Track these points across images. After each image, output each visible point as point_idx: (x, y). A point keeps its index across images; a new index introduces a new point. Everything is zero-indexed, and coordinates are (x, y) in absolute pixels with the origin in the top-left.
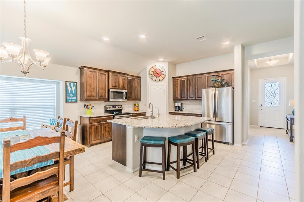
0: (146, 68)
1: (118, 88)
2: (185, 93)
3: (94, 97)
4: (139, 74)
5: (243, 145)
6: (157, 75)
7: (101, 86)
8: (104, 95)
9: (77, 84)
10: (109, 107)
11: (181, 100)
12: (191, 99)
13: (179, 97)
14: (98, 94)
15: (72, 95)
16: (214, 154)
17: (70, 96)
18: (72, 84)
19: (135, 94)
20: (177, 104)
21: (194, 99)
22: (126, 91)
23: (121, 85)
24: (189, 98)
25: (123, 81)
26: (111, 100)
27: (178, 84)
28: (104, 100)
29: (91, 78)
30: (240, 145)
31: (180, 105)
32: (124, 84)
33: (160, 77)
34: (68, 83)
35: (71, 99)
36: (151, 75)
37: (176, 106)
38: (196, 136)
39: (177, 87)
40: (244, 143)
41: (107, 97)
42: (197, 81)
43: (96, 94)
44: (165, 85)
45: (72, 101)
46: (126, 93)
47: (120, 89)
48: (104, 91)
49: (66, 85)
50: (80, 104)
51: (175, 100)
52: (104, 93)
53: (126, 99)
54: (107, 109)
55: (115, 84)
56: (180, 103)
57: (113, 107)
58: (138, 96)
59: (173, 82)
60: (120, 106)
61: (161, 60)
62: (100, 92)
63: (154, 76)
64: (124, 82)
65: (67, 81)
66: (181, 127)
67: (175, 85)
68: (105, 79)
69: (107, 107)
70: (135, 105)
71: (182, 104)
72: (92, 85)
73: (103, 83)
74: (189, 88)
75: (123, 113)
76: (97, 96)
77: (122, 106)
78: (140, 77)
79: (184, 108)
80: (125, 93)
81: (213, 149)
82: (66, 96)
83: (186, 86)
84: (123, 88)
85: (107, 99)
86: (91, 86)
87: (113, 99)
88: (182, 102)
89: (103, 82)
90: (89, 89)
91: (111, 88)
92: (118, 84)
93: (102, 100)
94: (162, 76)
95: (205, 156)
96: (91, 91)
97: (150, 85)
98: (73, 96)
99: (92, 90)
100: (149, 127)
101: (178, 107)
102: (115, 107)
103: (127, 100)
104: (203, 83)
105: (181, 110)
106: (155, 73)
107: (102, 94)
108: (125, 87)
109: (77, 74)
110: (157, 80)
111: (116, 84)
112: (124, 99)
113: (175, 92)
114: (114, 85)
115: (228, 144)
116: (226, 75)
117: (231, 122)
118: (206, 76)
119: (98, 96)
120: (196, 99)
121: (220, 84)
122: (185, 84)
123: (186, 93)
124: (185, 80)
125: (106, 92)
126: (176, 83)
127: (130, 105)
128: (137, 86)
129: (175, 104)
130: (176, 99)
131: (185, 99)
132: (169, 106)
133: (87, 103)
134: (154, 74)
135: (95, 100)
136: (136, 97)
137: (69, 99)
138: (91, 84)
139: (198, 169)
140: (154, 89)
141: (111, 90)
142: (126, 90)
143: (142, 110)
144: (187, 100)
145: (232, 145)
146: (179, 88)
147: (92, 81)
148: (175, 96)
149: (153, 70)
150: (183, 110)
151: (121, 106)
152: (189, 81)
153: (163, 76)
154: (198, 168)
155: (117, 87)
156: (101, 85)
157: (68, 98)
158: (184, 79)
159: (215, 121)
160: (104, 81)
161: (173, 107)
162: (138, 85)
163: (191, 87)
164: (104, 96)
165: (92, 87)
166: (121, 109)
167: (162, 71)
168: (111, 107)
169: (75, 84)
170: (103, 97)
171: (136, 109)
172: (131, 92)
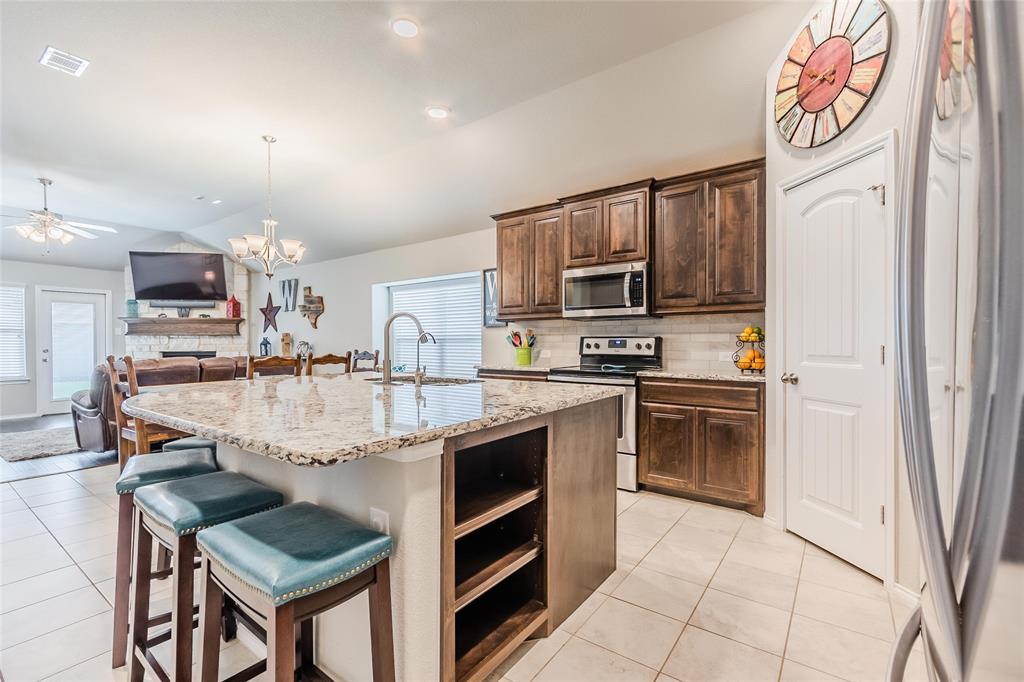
1: (600, 257)
3: (521, 306)
6: (823, 93)
7: (541, 266)
10: (592, 342)
19: (712, 276)
22: (639, 266)
23: (616, 244)
26: (566, 314)
28: (554, 315)
32: (628, 238)
33: (843, 100)
34: (488, 275)
36: (783, 123)
41: (560, 303)
43: (527, 295)
44: (889, 144)
46: (636, 275)
47: (607, 263)
48: (552, 280)
49: (485, 280)
52: (550, 288)
54: (586, 351)
55: (585, 246)
57: (612, 344)
58: (739, 283)
60: (643, 342)
63: (800, 113)
65: (485, 269)
69: (586, 341)
76: (529, 302)
77: (659, 341)
78: (763, 163)
82: (485, 309)
84: (621, 255)
90: (507, 282)
92: (599, 242)
96: (511, 289)
99: (515, 285)
102: (623, 345)
107: (544, 292)
108: (632, 248)
110: (818, 138)
111: (591, 245)
112: (630, 304)
119: (533, 300)
125: (557, 285)
134: (800, 102)
135: (522, 316)
136: (729, 289)
137: (490, 318)
138: (513, 264)
140: (803, 214)
141: (566, 274)
147: (516, 253)
149: (796, 76)
151: (653, 340)
153: (863, 76)
155: (593, 256)
156: (541, 260)
157: (487, 313)
164: (551, 298)
166: (651, 352)
167: (855, 38)
168: (603, 343)
170: (546, 304)
172: (683, 264)
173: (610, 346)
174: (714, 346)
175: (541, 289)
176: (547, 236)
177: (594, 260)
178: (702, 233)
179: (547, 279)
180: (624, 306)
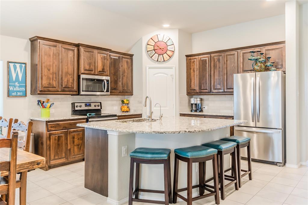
0: (141, 40)
1: (95, 72)
2: (206, 82)
3: (55, 88)
4: (130, 49)
5: (301, 166)
6: (160, 52)
7: (67, 70)
8: (70, 84)
9: (26, 67)
10: (79, 104)
11: (200, 93)
12: (216, 91)
13: (197, 88)
14: (62, 83)
15: (18, 83)
16: (250, 179)
17: (15, 86)
18: (18, 65)
19: (122, 84)
20: (193, 101)
21: (221, 91)
22: (108, 78)
23: (100, 68)
24: (212, 89)
25: (102, 62)
26: (82, 93)
27: (195, 67)
28: (71, 93)
29: (50, 56)
30: (296, 166)
31: (199, 102)
32: (104, 66)
33: (165, 55)
34: (11, 65)
35: (17, 92)
36: (149, 52)
37: (192, 104)
38: (219, 147)
39: (194, 71)
40: (303, 163)
41: (75, 88)
42: (227, 61)
43: (58, 82)
44: (174, 68)
45: (19, 94)
46: (108, 81)
47: (97, 75)
48: (71, 77)
49: (9, 67)
50: (32, 100)
51: (191, 93)
52: (71, 81)
53: (107, 91)
54: (76, 109)
55: (90, 67)
56: (198, 99)
57: (86, 105)
58: (127, 87)
59: (187, 64)
60: (97, 104)
61: (166, 26)
62: (65, 80)
63: (154, 52)
64: (104, 62)
65: (10, 61)
66: (193, 132)
67: (190, 69)
68: (73, 58)
69: (76, 104)
70: (123, 102)
71: (201, 100)
72: (52, 68)
73: (69, 65)
74: (212, 72)
75: (102, 115)
76: (59, 86)
77: (101, 103)
78: (132, 56)
79: (206, 107)
80: (105, 81)
81: (249, 171)
82: (9, 86)
83: (208, 70)
84: (102, 73)
85: (76, 92)
86: (49, 70)
87: (86, 91)
88: (202, 97)
89: (69, 62)
90: (46, 74)
91: (83, 74)
92: (95, 66)
93: (68, 93)
94: (168, 52)
95: (235, 181)
96: (49, 78)
97: (147, 68)
98: (20, 87)
99: (51, 76)
100: (144, 133)
101: (196, 104)
102: (90, 105)
103: (109, 93)
104: (237, 65)
105: (201, 111)
106: (156, 48)
107: (67, 82)
108: (105, 71)
109: (26, 49)
110: (159, 60)
111: (92, 66)
112: (105, 91)
113: (191, 79)
114: (87, 68)
115: (276, 165)
116: (273, 51)
117: (281, 128)
118: (241, 52)
119: (62, 85)
120: (225, 91)
121: (263, 67)
122: (206, 66)
123: (208, 82)
124: (206, 60)
125: (74, 80)
126: (192, 64)
127: (115, 102)
128: (126, 70)
129: (190, 101)
130: (192, 91)
131: (207, 91)
132: (180, 103)
133: (43, 98)
134: (154, 50)
135: (55, 93)
136: (125, 89)
137: (14, 92)
138: (50, 66)
139: (223, 200)
140: (154, 75)
141: (82, 76)
142: (107, 76)
143: (135, 111)
144: (210, 93)
145: (283, 166)
146: (197, 73)
147: (52, 60)
148: (190, 86)
149: (153, 44)
150: (204, 110)
151: (99, 104)
152: (213, 62)
154: (223, 198)
155: (93, 71)
156: (66, 67)
157: (11, 88)
158: (206, 57)
159: (256, 127)
160: (71, 61)
161: (187, 104)
162: (129, 68)
163: (218, 73)
164: (71, 86)
165: (51, 70)
166: (99, 108)
167: (168, 44)
168: (83, 105)
169: (24, 65)
170: (69, 88)
171: (125, 108)
172: (116, 79)
173: (86, 106)
174: (113, 105)
175: (66, 80)
176: (69, 57)
177: (93, 72)
178: (120, 71)
179: (69, 77)
180: (103, 92)
